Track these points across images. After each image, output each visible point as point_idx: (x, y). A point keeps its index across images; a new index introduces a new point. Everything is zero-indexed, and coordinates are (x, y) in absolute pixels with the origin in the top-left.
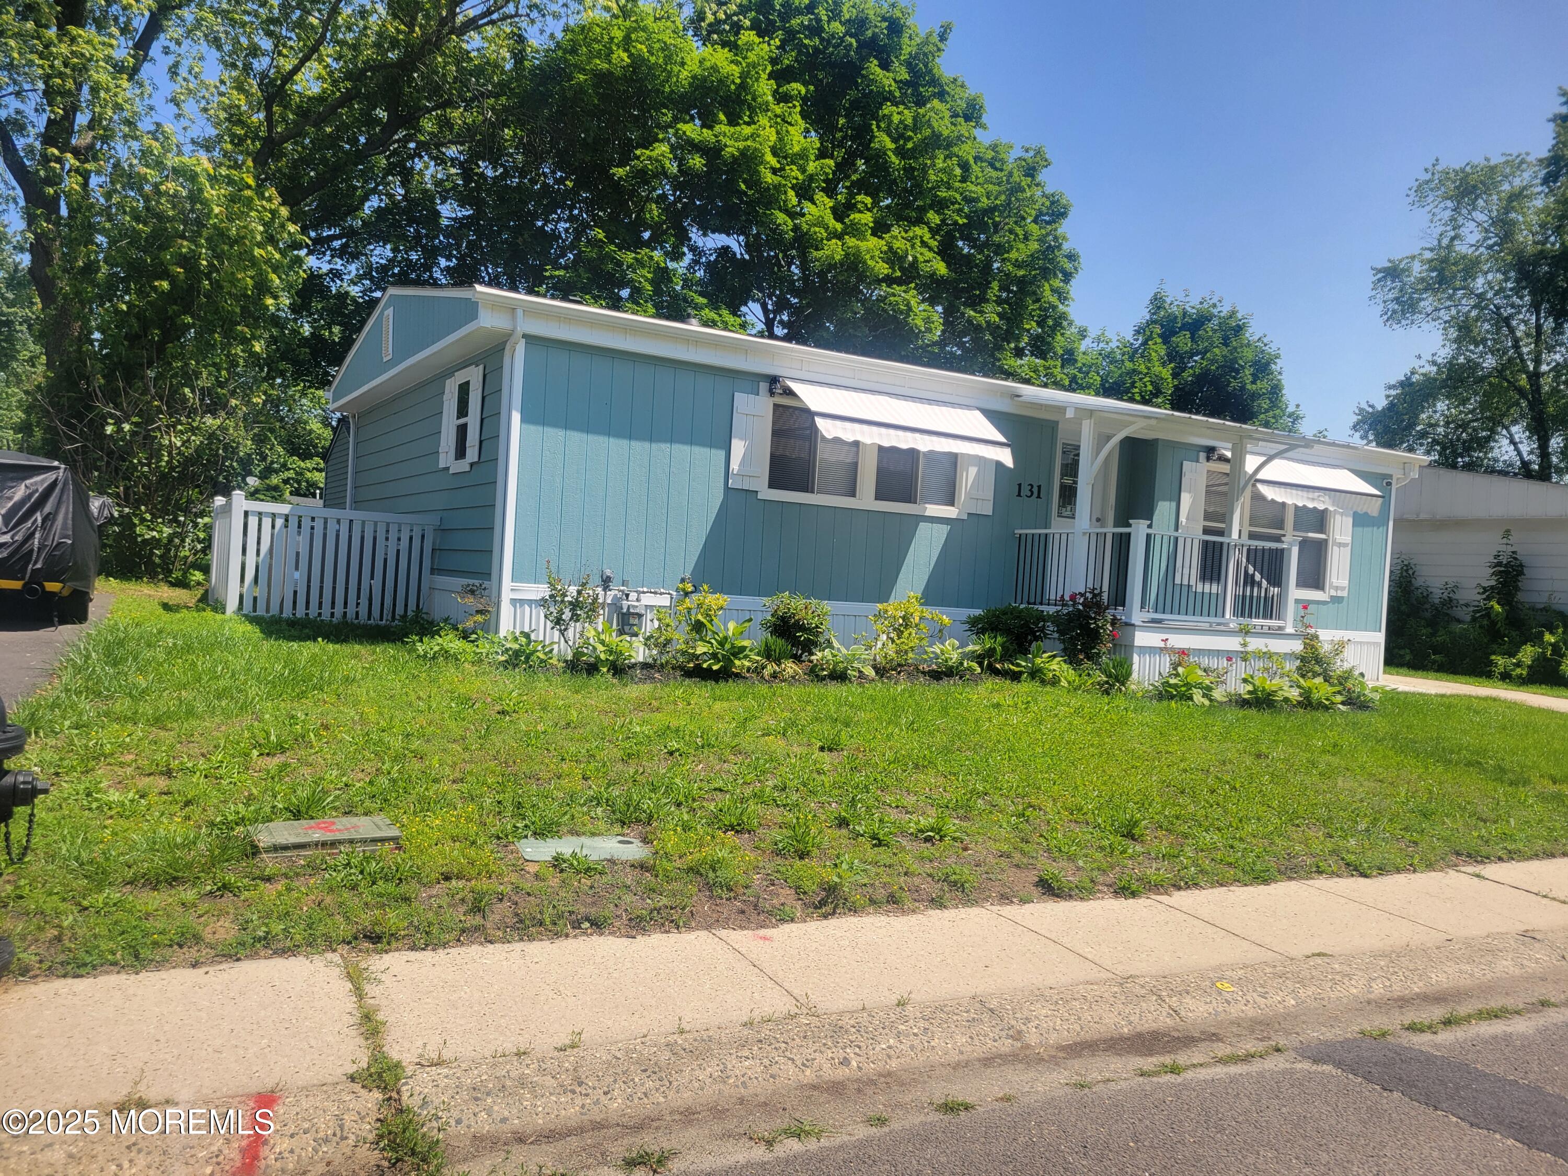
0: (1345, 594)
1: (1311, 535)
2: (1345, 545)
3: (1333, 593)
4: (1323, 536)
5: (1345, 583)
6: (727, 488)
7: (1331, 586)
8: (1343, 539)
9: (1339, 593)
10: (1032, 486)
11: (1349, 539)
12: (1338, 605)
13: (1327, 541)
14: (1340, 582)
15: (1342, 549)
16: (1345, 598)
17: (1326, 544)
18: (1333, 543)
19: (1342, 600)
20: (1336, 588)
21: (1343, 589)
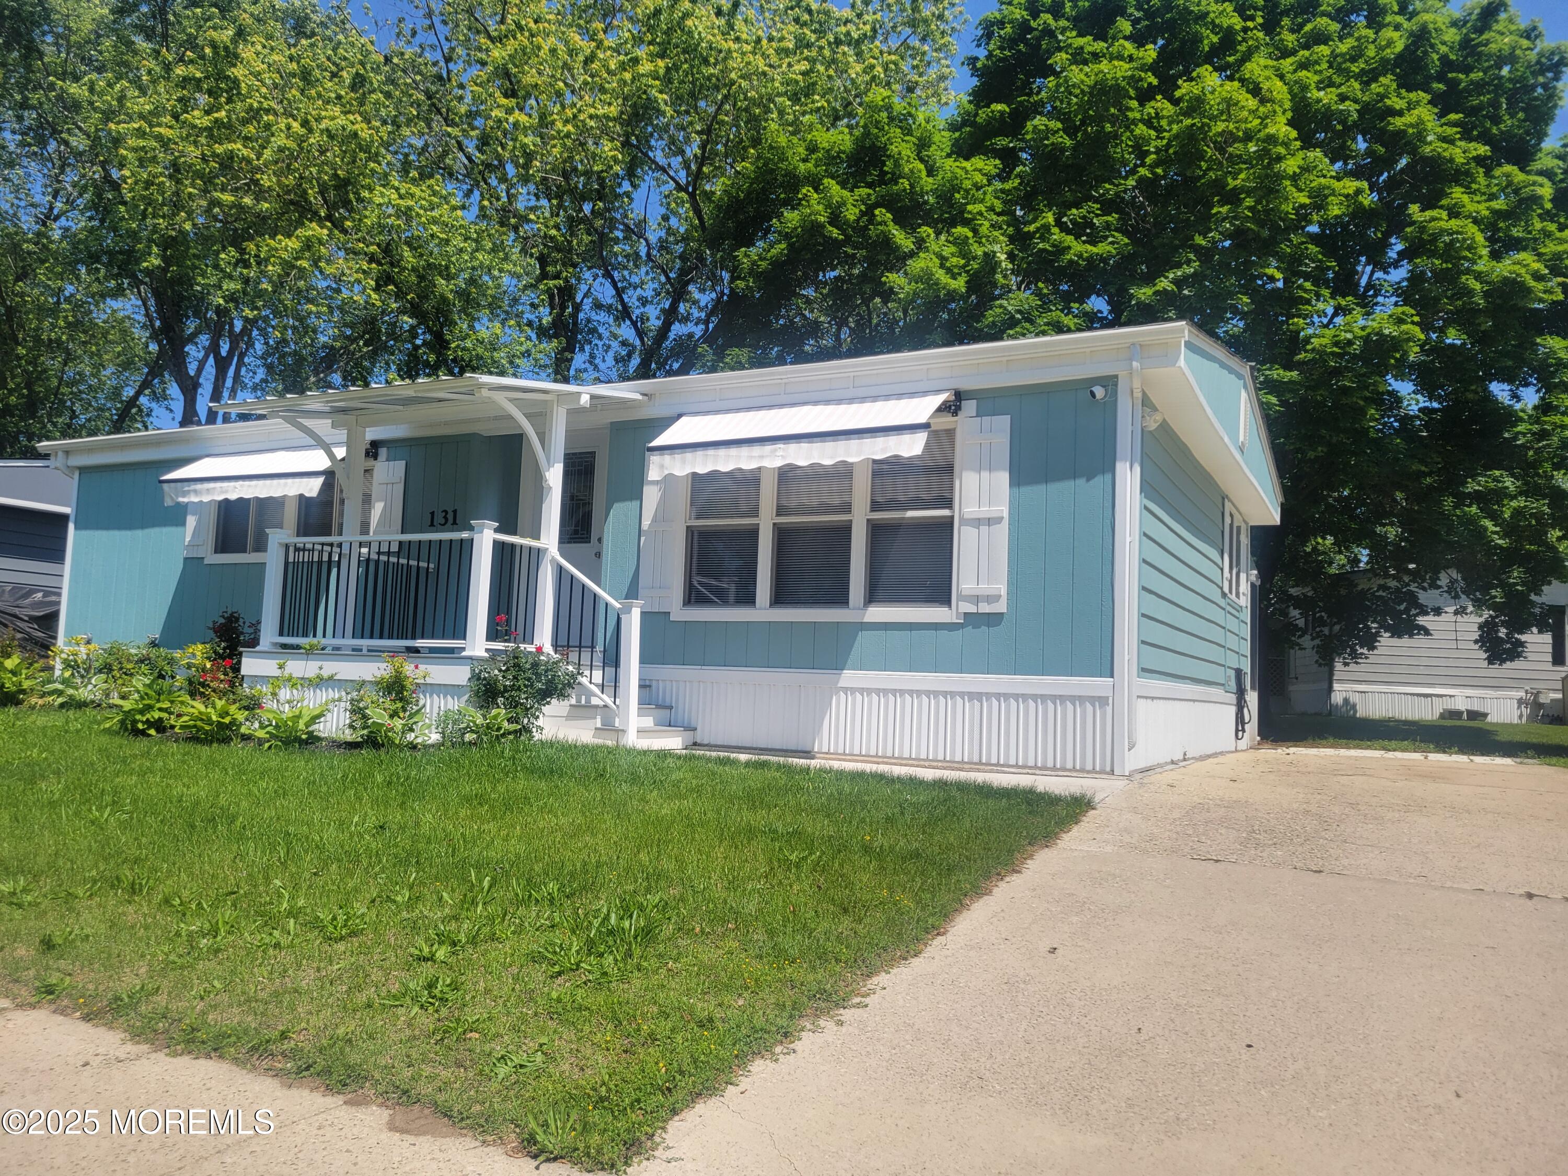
0: (1001, 607)
1: (910, 514)
2: (999, 520)
3: (972, 609)
4: (945, 512)
5: (1002, 588)
6: (185, 559)
7: (962, 596)
8: (985, 511)
9: (985, 608)
10: (446, 512)
11: (1003, 510)
12: (984, 628)
13: (952, 517)
14: (985, 588)
15: (984, 529)
16: (1002, 614)
17: (947, 526)
18: (964, 522)
19: (993, 619)
20: (976, 599)
21: (995, 598)
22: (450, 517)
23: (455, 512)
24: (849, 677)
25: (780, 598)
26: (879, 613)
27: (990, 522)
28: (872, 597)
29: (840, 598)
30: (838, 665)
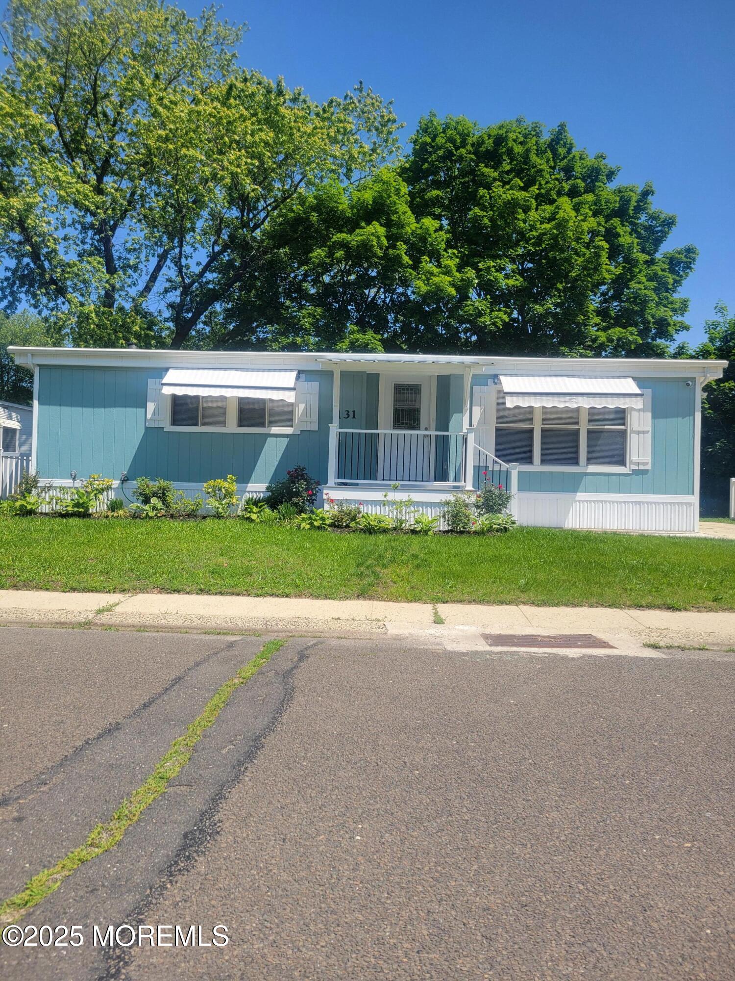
0: (649, 467)
1: (606, 427)
2: (648, 432)
3: (635, 467)
4: (622, 427)
5: (649, 459)
6: (146, 428)
7: (631, 463)
8: (641, 428)
9: (641, 467)
10: (348, 411)
11: (649, 427)
12: (641, 476)
13: (626, 430)
14: (642, 459)
15: (641, 435)
16: (648, 470)
17: (624, 432)
18: (632, 432)
19: (645, 472)
20: (638, 464)
21: (646, 464)
22: (351, 414)
23: (354, 412)
24: (580, 496)
25: (544, 461)
26: (593, 469)
27: (644, 432)
28: (589, 461)
29: (575, 461)
30: (575, 491)
